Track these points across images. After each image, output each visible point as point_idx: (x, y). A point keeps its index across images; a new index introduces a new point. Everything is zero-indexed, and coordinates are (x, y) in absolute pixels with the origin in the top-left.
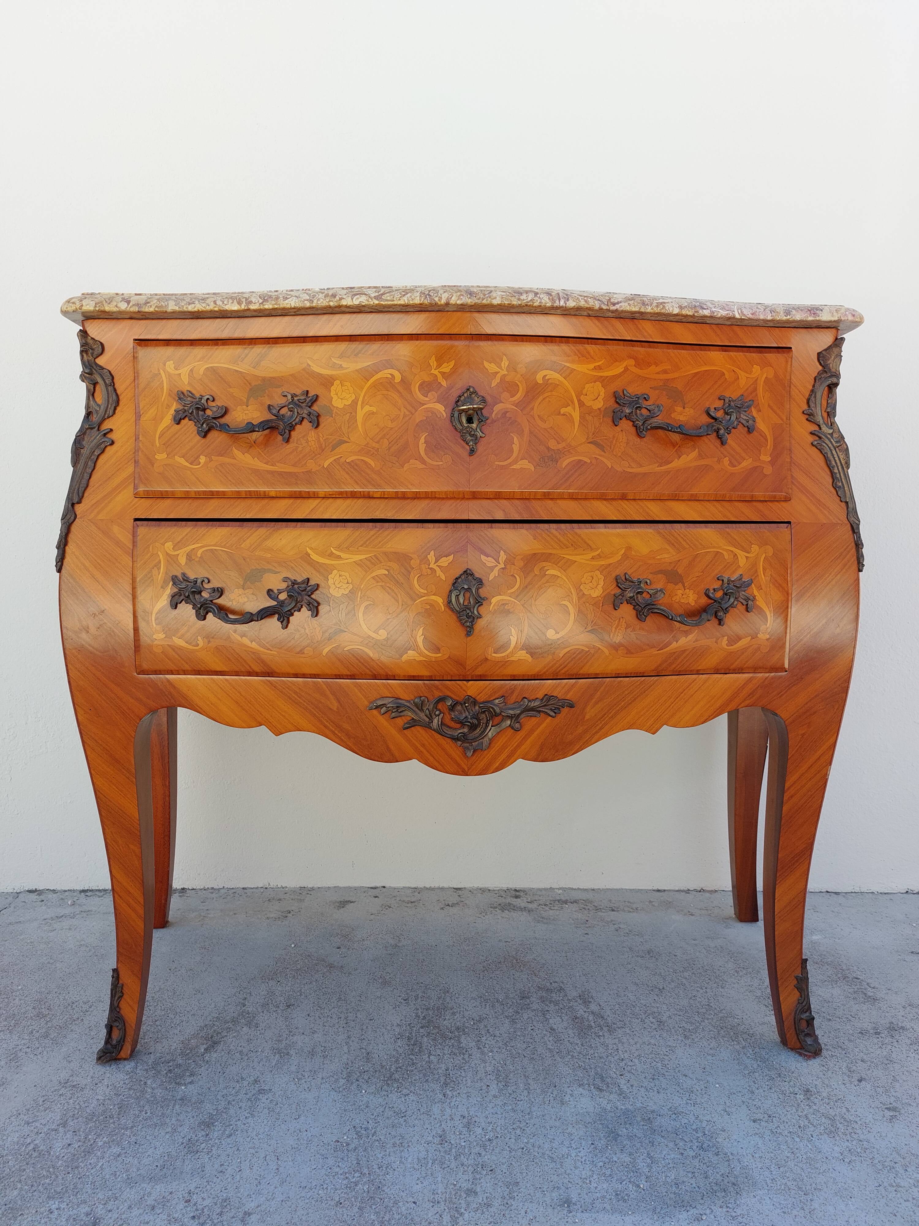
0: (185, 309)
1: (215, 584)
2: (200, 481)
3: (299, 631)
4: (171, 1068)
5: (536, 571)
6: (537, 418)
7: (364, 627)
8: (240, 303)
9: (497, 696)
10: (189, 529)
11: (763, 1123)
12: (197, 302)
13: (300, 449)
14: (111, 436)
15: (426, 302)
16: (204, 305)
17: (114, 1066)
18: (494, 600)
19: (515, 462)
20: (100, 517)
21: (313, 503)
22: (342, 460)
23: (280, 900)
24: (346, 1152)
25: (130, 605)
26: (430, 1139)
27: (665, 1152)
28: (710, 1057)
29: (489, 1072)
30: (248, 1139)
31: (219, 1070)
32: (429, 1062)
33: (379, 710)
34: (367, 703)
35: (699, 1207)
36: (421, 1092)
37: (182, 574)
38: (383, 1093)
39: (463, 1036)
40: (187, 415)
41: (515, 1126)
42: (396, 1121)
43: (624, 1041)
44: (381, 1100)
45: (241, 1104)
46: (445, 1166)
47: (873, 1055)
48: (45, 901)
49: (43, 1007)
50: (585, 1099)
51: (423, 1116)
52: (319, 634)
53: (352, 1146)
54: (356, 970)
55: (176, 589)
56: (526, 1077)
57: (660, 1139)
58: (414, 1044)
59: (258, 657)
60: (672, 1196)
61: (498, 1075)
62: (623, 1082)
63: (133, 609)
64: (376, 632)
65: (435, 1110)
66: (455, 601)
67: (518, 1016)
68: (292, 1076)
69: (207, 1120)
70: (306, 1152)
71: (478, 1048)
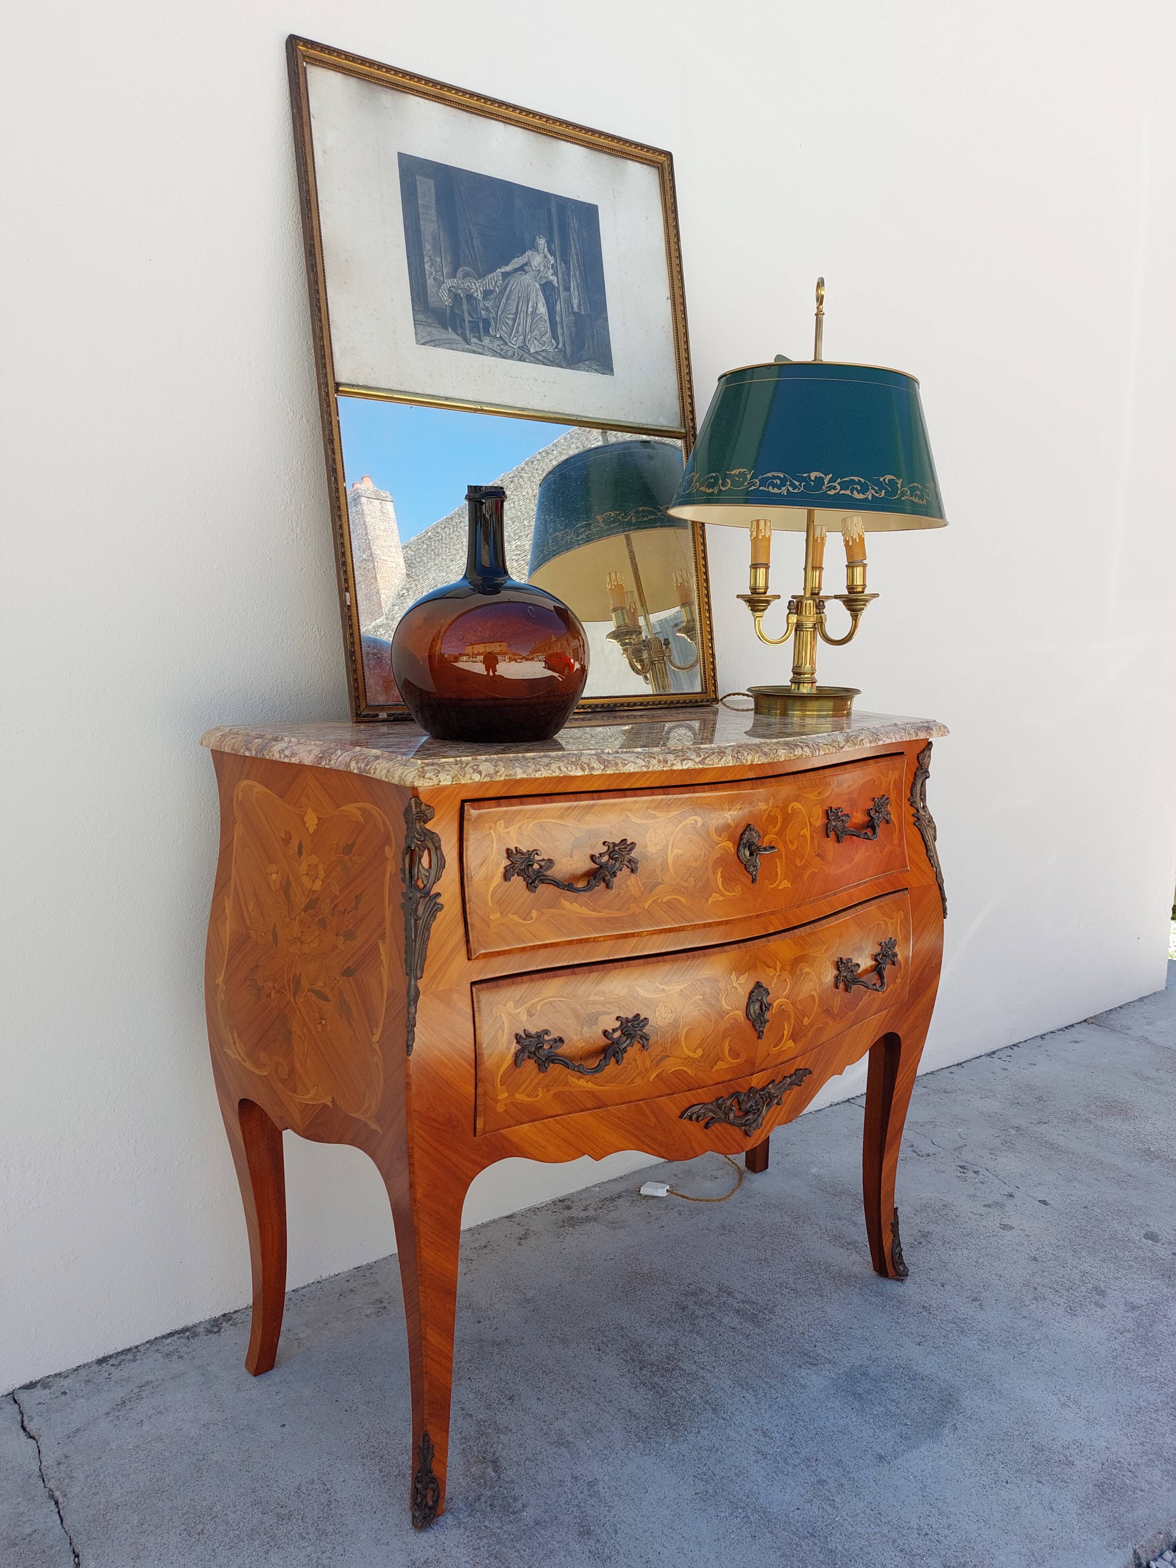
1: (554, 1035)
2: (535, 936)
3: (631, 1064)
4: (489, 1503)
5: (798, 972)
6: (788, 843)
7: (685, 1049)
8: (583, 769)
9: (769, 1081)
10: (527, 985)
11: (925, 1344)
12: (542, 769)
13: (622, 894)
14: (440, 900)
15: (737, 764)
16: (550, 772)
17: (436, 1527)
18: (775, 1005)
19: (780, 884)
20: (440, 988)
21: (633, 941)
22: (659, 901)
23: (351, 1291)
24: (712, 1498)
25: (473, 1071)
26: (754, 1458)
27: (896, 1393)
28: (849, 1306)
29: (733, 1386)
30: (633, 1527)
31: (532, 1484)
32: (681, 1398)
33: (690, 1118)
34: (678, 1113)
35: (948, 1420)
36: (706, 1425)
37: (525, 1030)
38: (681, 1439)
39: (680, 1363)
40: (516, 871)
41: (794, 1420)
42: (716, 1457)
43: (788, 1316)
44: (685, 1445)
45: (589, 1502)
46: (786, 1473)
47: (932, 1262)
48: (68, 1392)
49: (273, 1507)
50: (814, 1377)
51: (729, 1444)
52: (648, 1063)
53: (711, 1492)
54: (523, 1338)
55: (519, 1047)
56: (759, 1377)
57: (884, 1385)
58: (654, 1387)
59: (592, 1094)
60: (928, 1421)
61: (739, 1385)
62: (822, 1352)
63: (476, 1075)
64: (694, 1052)
65: (731, 1434)
66: (752, 1011)
67: (698, 1328)
68: (597, 1459)
69: (582, 1529)
70: (685, 1513)
71: (703, 1369)
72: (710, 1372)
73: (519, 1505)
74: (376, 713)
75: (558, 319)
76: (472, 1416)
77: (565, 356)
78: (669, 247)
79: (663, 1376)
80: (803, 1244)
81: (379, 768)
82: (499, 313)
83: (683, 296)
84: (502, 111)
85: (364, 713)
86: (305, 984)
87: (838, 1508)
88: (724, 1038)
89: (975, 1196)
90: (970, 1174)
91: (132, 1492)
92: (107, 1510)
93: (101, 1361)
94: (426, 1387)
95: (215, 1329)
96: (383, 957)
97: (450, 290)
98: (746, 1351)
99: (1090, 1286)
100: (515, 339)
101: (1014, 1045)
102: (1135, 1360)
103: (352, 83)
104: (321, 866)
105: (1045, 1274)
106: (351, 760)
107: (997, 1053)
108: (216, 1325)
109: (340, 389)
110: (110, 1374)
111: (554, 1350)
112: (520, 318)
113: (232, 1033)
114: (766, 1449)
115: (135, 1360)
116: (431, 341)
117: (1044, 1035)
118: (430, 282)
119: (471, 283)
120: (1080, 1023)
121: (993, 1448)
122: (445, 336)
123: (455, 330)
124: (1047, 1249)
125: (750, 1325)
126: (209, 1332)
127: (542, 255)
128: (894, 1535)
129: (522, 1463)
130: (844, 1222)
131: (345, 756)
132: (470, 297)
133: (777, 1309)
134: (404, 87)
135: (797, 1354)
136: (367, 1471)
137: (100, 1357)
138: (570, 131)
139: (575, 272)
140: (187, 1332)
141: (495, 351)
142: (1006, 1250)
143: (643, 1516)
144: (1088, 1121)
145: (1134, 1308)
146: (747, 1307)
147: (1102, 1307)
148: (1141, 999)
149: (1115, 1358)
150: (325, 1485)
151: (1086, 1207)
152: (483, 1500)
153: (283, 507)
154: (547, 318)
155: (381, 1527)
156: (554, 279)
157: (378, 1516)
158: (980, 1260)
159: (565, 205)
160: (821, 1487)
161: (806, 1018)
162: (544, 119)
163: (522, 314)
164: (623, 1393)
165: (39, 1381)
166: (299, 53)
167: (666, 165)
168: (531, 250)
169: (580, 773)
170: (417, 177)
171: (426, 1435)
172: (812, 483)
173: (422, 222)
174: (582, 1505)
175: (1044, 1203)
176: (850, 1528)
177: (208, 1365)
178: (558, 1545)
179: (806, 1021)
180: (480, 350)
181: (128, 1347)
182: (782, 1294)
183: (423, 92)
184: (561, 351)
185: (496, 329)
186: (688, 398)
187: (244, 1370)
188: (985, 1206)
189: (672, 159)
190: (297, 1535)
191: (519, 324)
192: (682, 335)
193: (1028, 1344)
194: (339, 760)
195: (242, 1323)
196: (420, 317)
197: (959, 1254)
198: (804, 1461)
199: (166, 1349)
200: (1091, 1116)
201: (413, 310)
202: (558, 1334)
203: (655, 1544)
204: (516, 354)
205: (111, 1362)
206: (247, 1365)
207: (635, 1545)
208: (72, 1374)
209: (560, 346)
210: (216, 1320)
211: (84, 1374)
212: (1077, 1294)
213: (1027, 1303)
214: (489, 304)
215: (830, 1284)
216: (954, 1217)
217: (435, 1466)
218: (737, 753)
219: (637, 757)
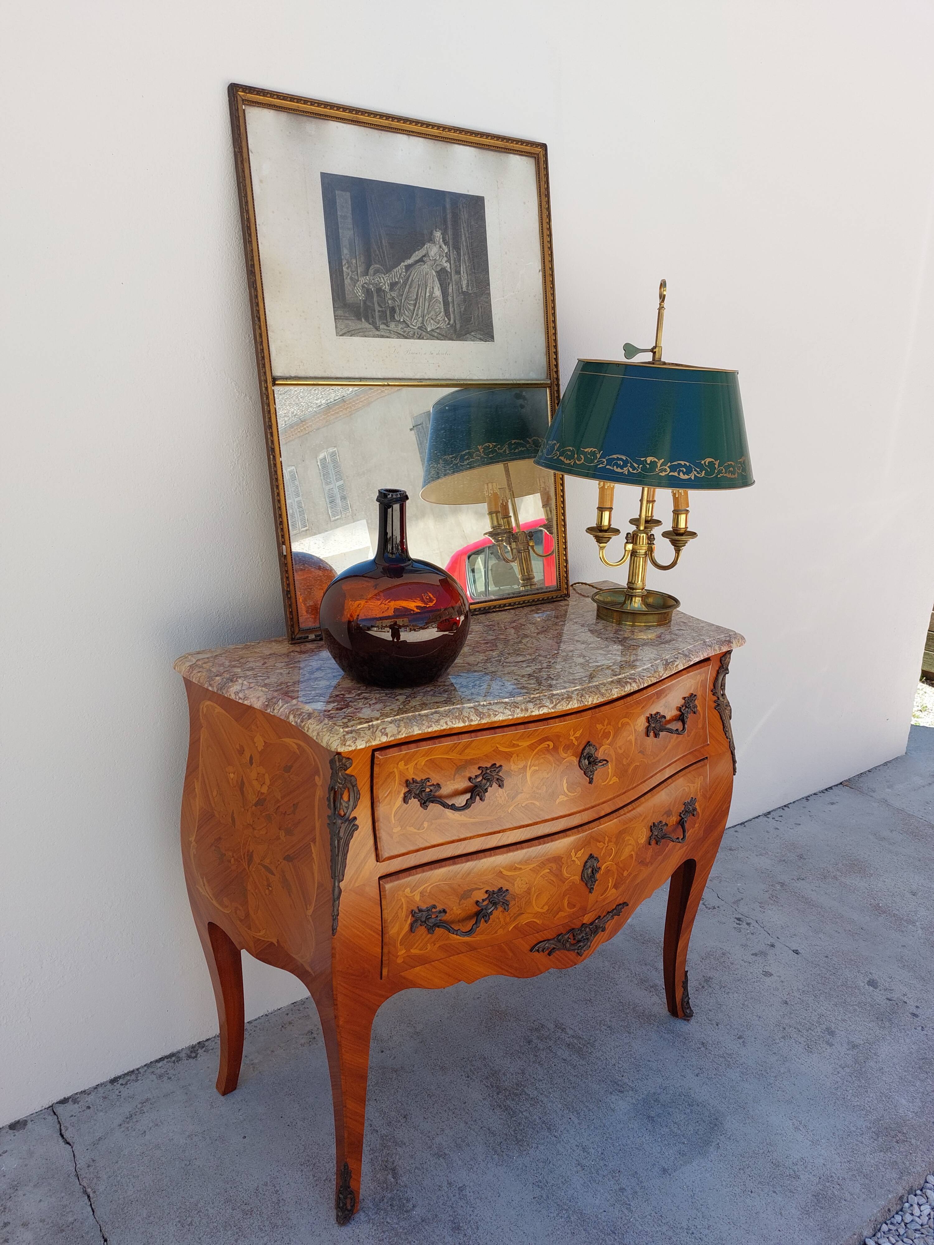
0: (426, 731)
1: (440, 908)
2: (425, 840)
3: (495, 922)
5: (621, 841)
7: (535, 907)
8: (464, 722)
9: (596, 918)
10: (420, 875)
11: (702, 1075)
12: (433, 725)
13: (492, 803)
14: (357, 822)
15: (580, 705)
16: (439, 726)
18: (603, 867)
19: (611, 780)
20: (356, 885)
22: (519, 805)
23: (290, 1023)
24: (545, 1202)
25: (380, 938)
26: (575, 1169)
27: (678, 1117)
28: (649, 1042)
29: (562, 1109)
30: (489, 1224)
31: (420, 1188)
32: (526, 1118)
33: (538, 951)
34: (529, 948)
35: (714, 1140)
36: (543, 1141)
37: (418, 907)
38: (525, 1153)
39: (525, 1089)
40: (413, 795)
41: (605, 1138)
42: (549, 1168)
43: (604, 1050)
44: (528, 1158)
45: (459, 1204)
46: (597, 1182)
47: (711, 1004)
48: (91, 1106)
49: (239, 1205)
50: (620, 1102)
51: (559, 1157)
52: (508, 920)
53: (544, 1196)
54: (414, 1066)
55: (414, 919)
56: (582, 1102)
57: (670, 1110)
58: (506, 1109)
59: (466, 943)
60: (700, 1141)
61: (567, 1108)
62: (627, 1081)
63: (382, 940)
64: (542, 908)
65: (560, 1149)
66: (586, 876)
67: (539, 1059)
68: (465, 1168)
69: (454, 1226)
70: (526, 1213)
71: (542, 1094)
72: (547, 1097)
73: (410, 1205)
74: (307, 635)
75: (450, 299)
76: (377, 1132)
77: (455, 330)
78: (542, 227)
79: (513, 1100)
80: (617, 987)
81: (311, 727)
82: (403, 301)
83: (552, 269)
84: (407, 126)
85: (298, 636)
86: (256, 859)
87: (632, 1211)
88: (564, 896)
89: (746, 945)
90: (744, 926)
91: (140, 1191)
92: (125, 1205)
93: (113, 1081)
94: (346, 1136)
95: (193, 1055)
96: (314, 855)
97: (363, 287)
98: (573, 1079)
99: (824, 1027)
100: (415, 321)
101: (785, 806)
102: (851, 1091)
103: (283, 117)
104: (267, 776)
105: (792, 1016)
106: (289, 713)
107: (772, 813)
108: (194, 1051)
109: (277, 382)
110: (120, 1092)
111: (436, 1076)
112: (419, 303)
113: (202, 878)
114: (584, 1162)
115: (137, 1080)
116: (348, 332)
117: (809, 796)
118: (347, 281)
119: (380, 278)
120: (837, 785)
121: (744, 1164)
122: (359, 326)
123: (367, 320)
124: (796, 994)
125: (577, 1057)
126: (189, 1057)
127: (438, 246)
128: (670, 1233)
129: (413, 1171)
130: (649, 967)
131: (285, 709)
132: (379, 290)
133: (597, 1044)
134: (326, 116)
135: (609, 1083)
136: (304, 1176)
137: (112, 1078)
138: (462, 137)
139: (464, 257)
140: (175, 1058)
141: (399, 334)
142: (766, 994)
143: (496, 1215)
144: (835, 877)
145: (854, 1046)
146: (575, 1041)
147: (831, 1045)
148: (886, 764)
149: (836, 1089)
150: (275, 1187)
151: (827, 957)
152: (385, 1200)
153: (232, 467)
154: (441, 300)
155: (315, 1222)
156: (447, 265)
157: (312, 1212)
158: (746, 1003)
159: (456, 198)
160: (621, 1194)
161: (626, 871)
162: (441, 129)
163: (421, 299)
164: (485, 1114)
165: (70, 1097)
166: (238, 97)
167: (541, 155)
168: (429, 242)
169: (461, 725)
170: (336, 192)
171: (346, 1166)
172: (648, 466)
173: (340, 231)
174: (454, 1205)
175: (796, 952)
176: (640, 1228)
177: (190, 1085)
178: (437, 1238)
179: (625, 873)
180: (388, 335)
181: (132, 1069)
182: (601, 1031)
183: (341, 118)
184: (452, 326)
185: (400, 315)
186: (553, 354)
187: (215, 1090)
188: (753, 954)
189: (546, 150)
190: (257, 1227)
191: (419, 308)
192: (551, 302)
193: (775, 1077)
194: (281, 710)
195: (212, 1049)
196: (340, 312)
197: (731, 997)
198: (610, 1172)
199: (158, 1071)
200: (839, 874)
201: (334, 308)
202: (439, 1063)
203: (505, 1238)
204: (416, 332)
205: (121, 1081)
206: (217, 1087)
207: (491, 1238)
208: (93, 1091)
209: (452, 322)
210: (193, 1047)
211: (102, 1092)
212: (814, 1034)
213: (777, 1041)
214: (394, 294)
215: (636, 1022)
216: (729, 964)
217: (353, 1184)
218: (581, 697)
219: (505, 708)
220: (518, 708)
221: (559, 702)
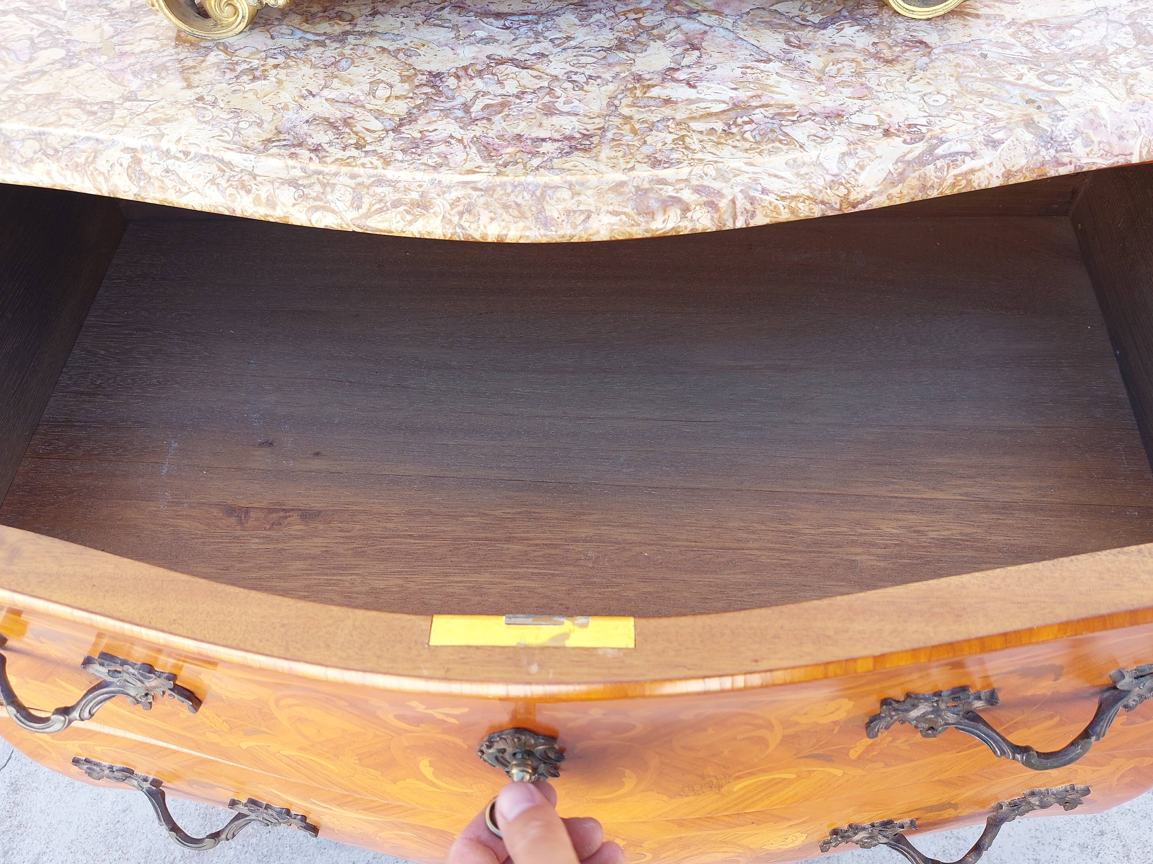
218: (461, 214)
219: (213, 181)
220: (249, 192)
221: (380, 211)
